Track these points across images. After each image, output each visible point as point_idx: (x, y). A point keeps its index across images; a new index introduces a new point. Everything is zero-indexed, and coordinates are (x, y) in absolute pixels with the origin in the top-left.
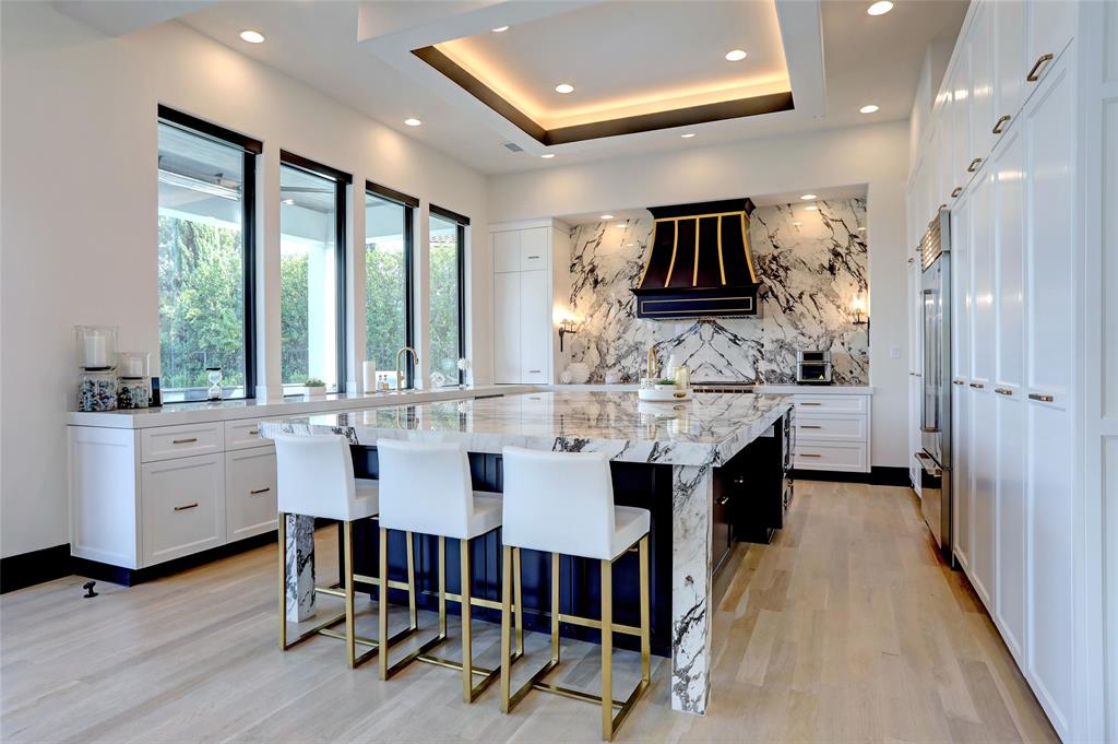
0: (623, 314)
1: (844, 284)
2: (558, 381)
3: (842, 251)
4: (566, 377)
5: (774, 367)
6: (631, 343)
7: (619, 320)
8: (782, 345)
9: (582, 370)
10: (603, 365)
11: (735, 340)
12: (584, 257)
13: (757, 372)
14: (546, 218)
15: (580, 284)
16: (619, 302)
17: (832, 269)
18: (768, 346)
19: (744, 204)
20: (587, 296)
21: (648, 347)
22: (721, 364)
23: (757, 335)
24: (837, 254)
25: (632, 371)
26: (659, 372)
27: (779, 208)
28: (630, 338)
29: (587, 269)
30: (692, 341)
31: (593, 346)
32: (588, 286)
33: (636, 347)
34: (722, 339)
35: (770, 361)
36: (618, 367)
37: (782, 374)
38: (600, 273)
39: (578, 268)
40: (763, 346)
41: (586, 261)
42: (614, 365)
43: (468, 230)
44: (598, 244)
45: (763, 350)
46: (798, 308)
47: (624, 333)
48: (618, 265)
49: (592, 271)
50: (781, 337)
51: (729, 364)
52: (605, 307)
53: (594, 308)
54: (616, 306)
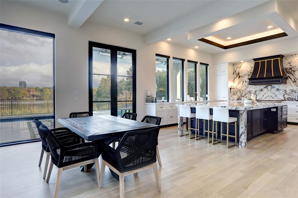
0: (247, 84)
2: (230, 99)
4: (231, 99)
5: (290, 96)
6: (249, 91)
7: (246, 85)
8: (292, 91)
9: (236, 97)
10: (241, 96)
12: (236, 71)
13: (284, 98)
14: (227, 63)
15: (235, 77)
16: (246, 81)
18: (288, 91)
20: (237, 80)
21: (253, 92)
22: (274, 96)
23: (285, 88)
27: (292, 56)
29: (237, 74)
30: (265, 90)
31: (239, 92)
32: (237, 78)
34: (274, 90)
35: (289, 95)
36: (245, 96)
37: (293, 98)
38: (240, 75)
39: (235, 73)
40: (286, 91)
41: (237, 72)
42: (244, 96)
43: (208, 67)
44: (240, 68)
45: (286, 92)
47: (247, 88)
48: (246, 72)
49: (238, 74)
50: (292, 89)
51: (276, 96)
52: (242, 82)
53: (239, 83)
54: (245, 82)
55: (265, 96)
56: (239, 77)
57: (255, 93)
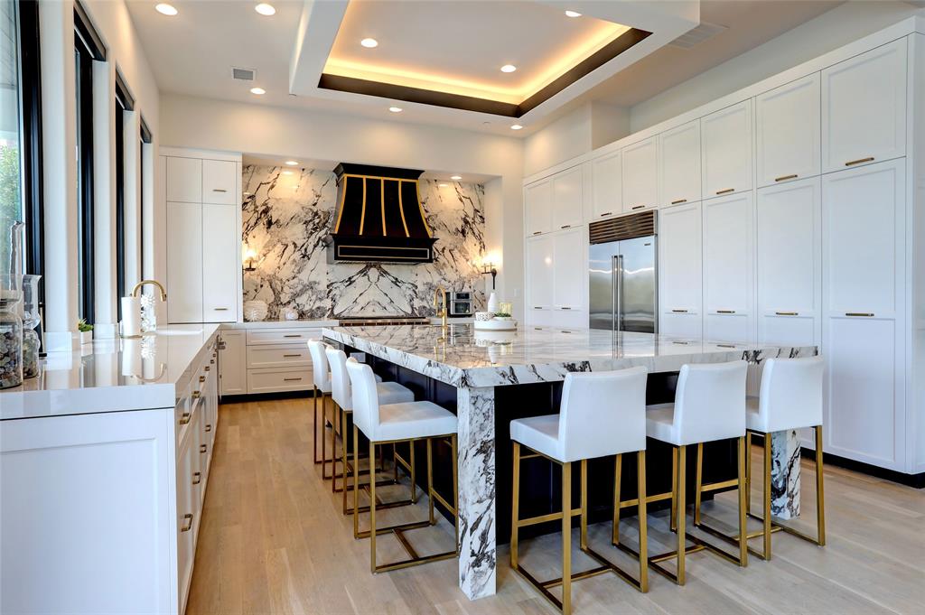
0: (297, 256)
1: (471, 244)
3: (470, 220)
5: (425, 304)
6: (306, 282)
7: (294, 260)
8: (430, 287)
10: (277, 302)
11: (396, 282)
12: (257, 198)
13: (412, 308)
14: (236, 153)
15: (252, 223)
16: (294, 244)
17: (463, 232)
18: (421, 288)
20: (260, 234)
21: (323, 287)
22: (385, 301)
23: (412, 279)
24: (466, 222)
25: (307, 308)
26: (333, 309)
27: (429, 182)
28: (305, 277)
29: (261, 209)
30: (361, 281)
31: (266, 284)
32: (261, 226)
33: (311, 286)
34: (385, 281)
35: (422, 299)
36: (293, 304)
37: (431, 309)
38: (274, 215)
39: (250, 207)
40: (416, 287)
41: (260, 201)
42: (289, 302)
44: (272, 187)
45: (417, 291)
46: (442, 260)
47: (299, 272)
48: (296, 210)
49: (266, 212)
50: (429, 280)
51: (392, 301)
52: (279, 248)
53: (268, 248)
54: (291, 247)
55: (362, 301)
56: (270, 224)
57: (329, 292)
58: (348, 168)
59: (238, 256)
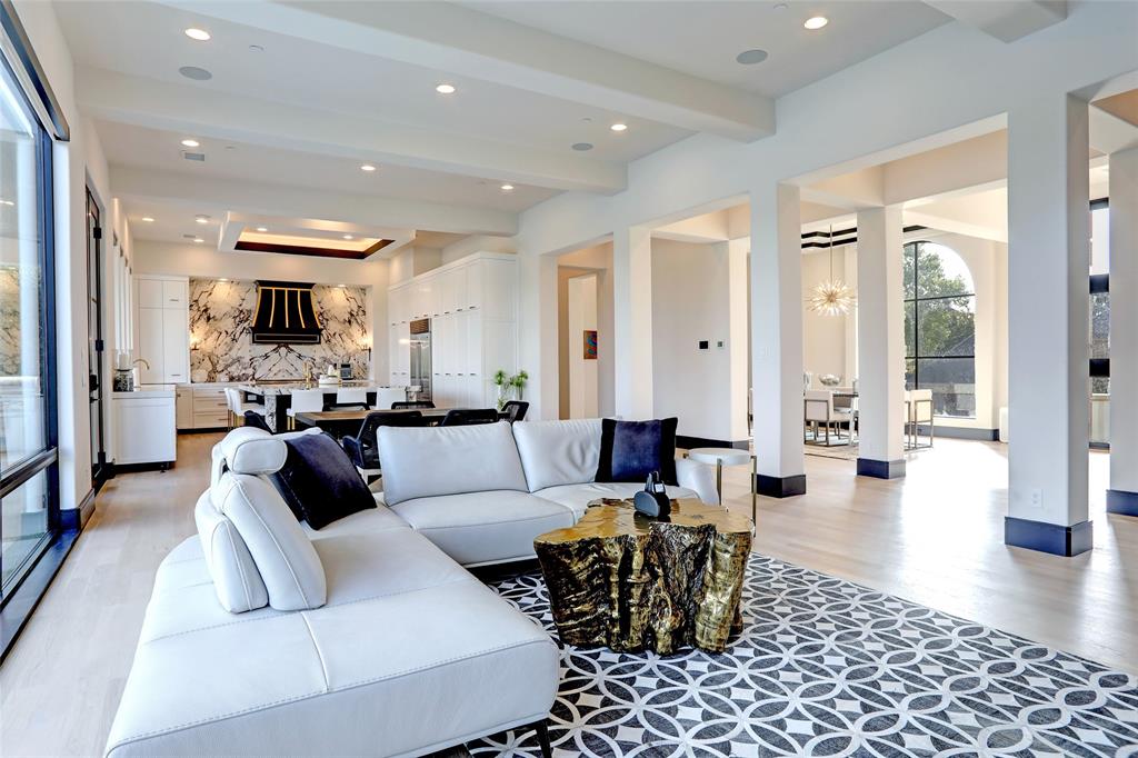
0: (229, 339)
1: (355, 330)
2: (193, 381)
3: (355, 313)
6: (235, 357)
7: (226, 343)
10: (214, 370)
11: (300, 356)
12: (200, 301)
14: (185, 277)
15: (196, 318)
16: (226, 332)
17: (350, 322)
18: (318, 360)
19: (310, 286)
20: (202, 326)
21: (247, 360)
22: (292, 370)
23: (312, 354)
24: (352, 315)
25: (235, 374)
26: (254, 375)
28: (234, 354)
29: (202, 309)
30: (274, 356)
31: (207, 359)
32: (203, 320)
33: (238, 360)
34: (292, 356)
36: (225, 372)
38: (212, 313)
39: (195, 308)
40: (315, 360)
41: (201, 303)
42: (223, 371)
44: (210, 294)
45: (315, 362)
46: (333, 341)
47: (230, 351)
48: (228, 309)
49: (206, 310)
50: (325, 355)
51: (296, 369)
52: (216, 334)
53: (208, 334)
54: (224, 334)
55: (275, 370)
56: (209, 318)
57: (251, 364)
58: (262, 283)
59: (187, 341)
